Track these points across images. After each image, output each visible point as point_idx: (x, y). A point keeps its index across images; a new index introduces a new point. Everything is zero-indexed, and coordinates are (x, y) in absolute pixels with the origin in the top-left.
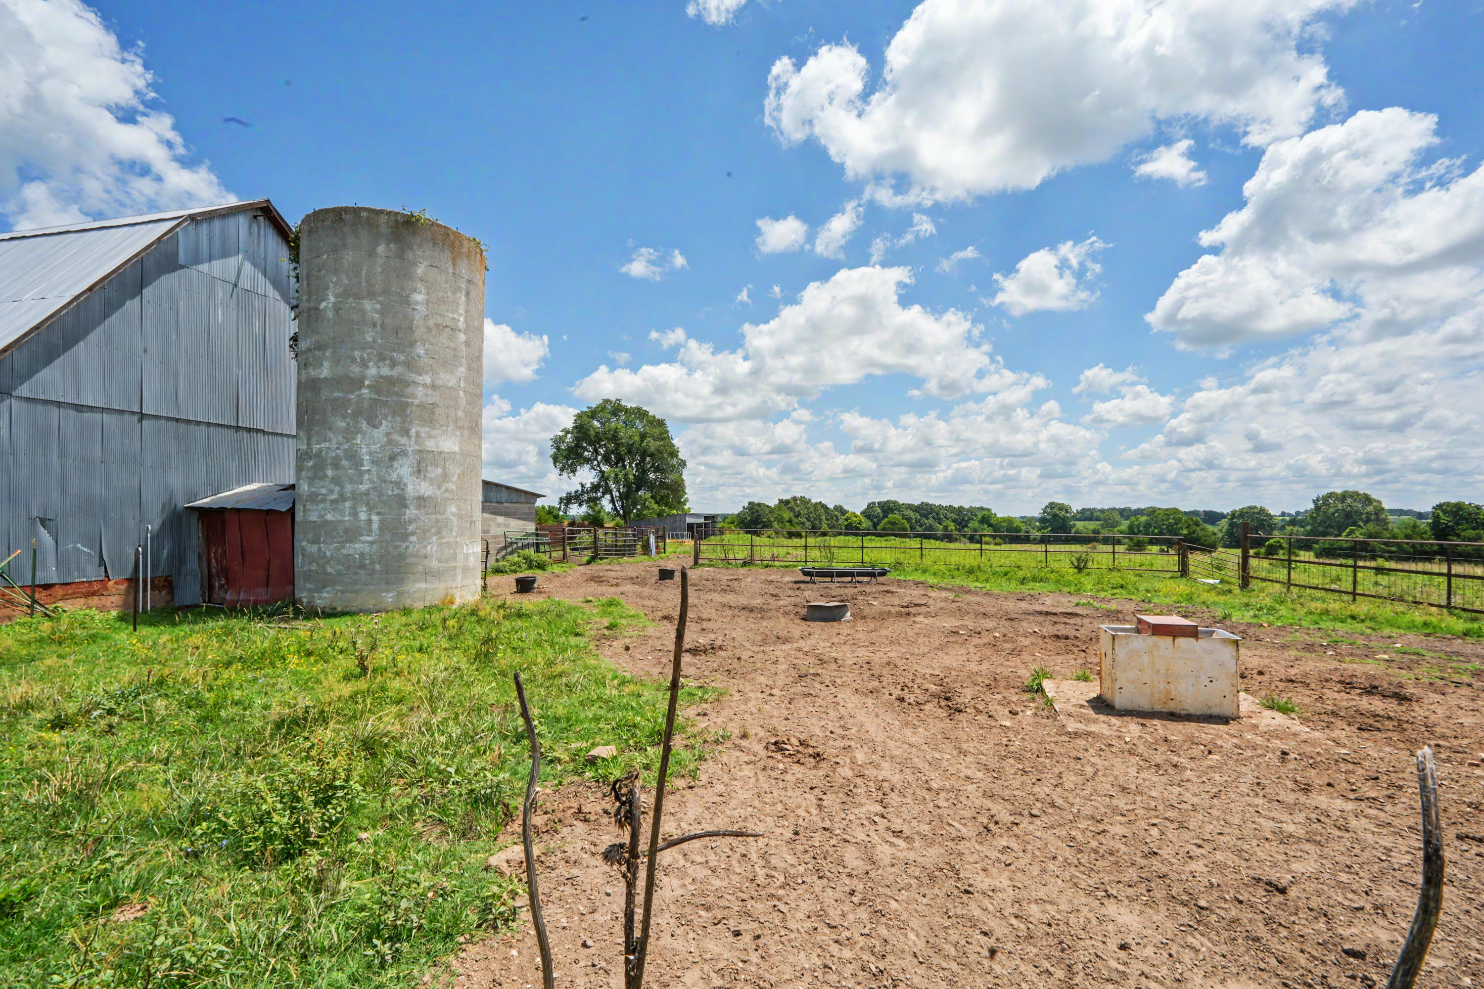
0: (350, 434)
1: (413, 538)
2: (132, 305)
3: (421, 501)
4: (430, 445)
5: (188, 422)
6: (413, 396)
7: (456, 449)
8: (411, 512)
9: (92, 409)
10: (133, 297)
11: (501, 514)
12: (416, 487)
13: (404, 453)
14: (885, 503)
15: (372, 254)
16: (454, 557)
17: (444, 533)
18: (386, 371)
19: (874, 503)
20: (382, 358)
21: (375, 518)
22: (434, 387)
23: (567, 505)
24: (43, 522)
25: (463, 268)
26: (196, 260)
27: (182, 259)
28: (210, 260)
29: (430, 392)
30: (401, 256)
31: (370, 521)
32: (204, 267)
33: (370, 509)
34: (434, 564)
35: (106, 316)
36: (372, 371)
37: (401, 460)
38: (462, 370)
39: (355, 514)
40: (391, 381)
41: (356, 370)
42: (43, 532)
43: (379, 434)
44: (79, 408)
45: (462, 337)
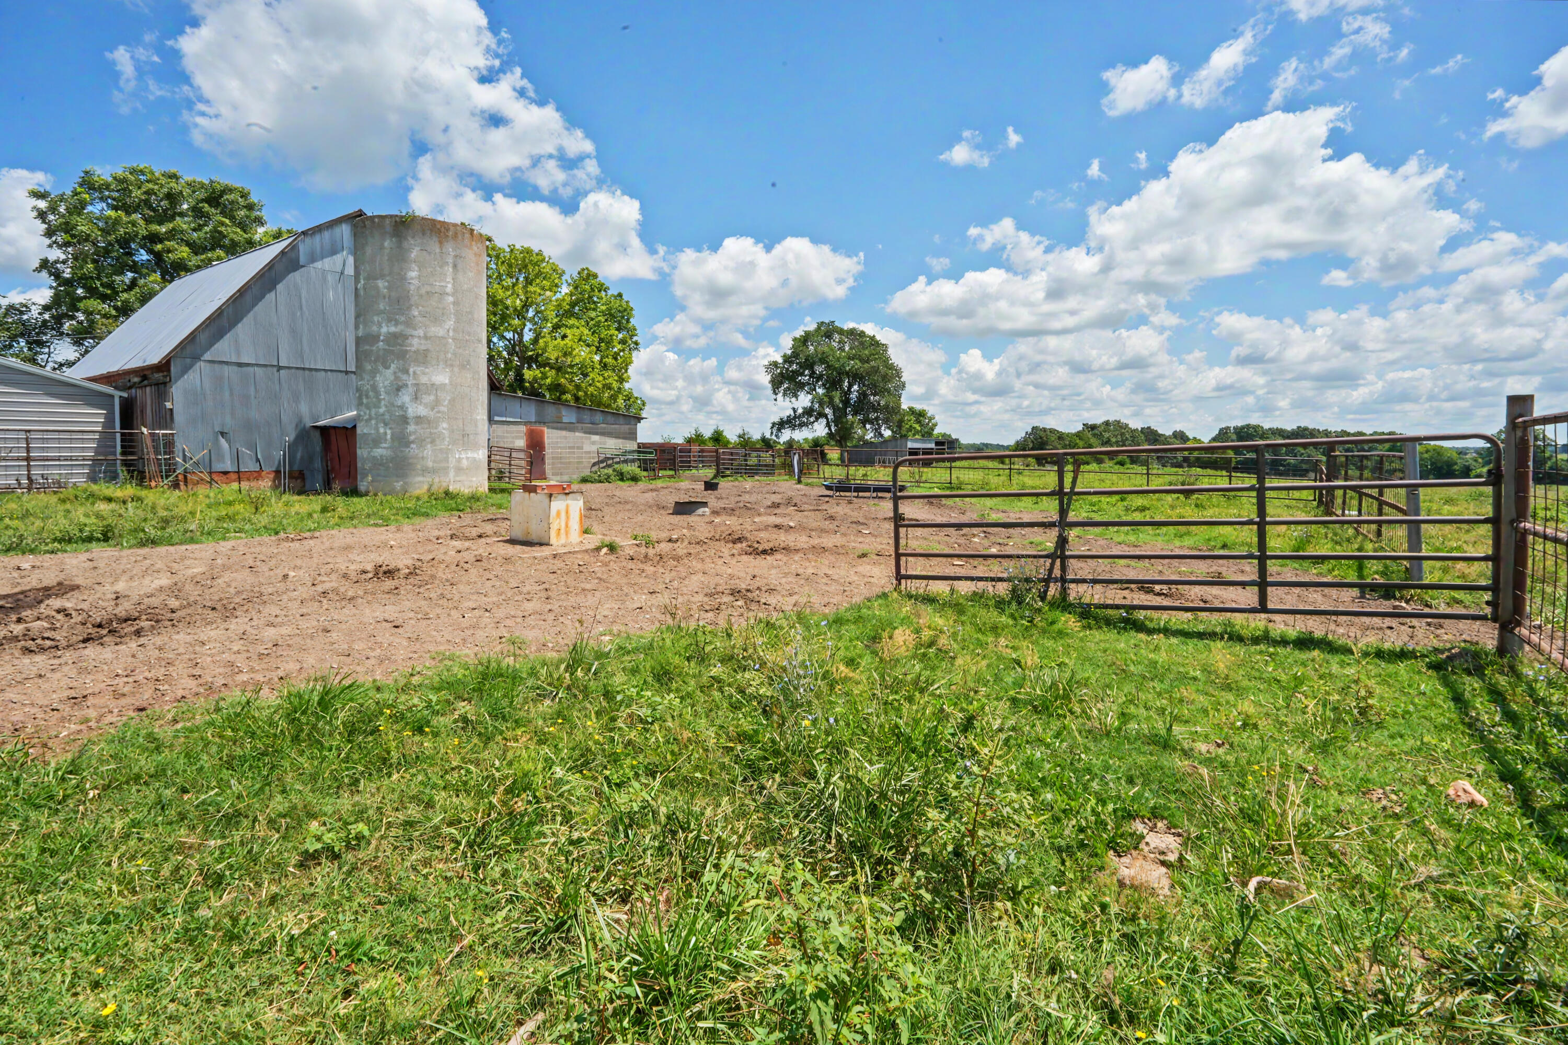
0: (374, 372)
1: (413, 446)
2: (270, 296)
3: (419, 419)
4: (424, 380)
5: (310, 370)
6: (411, 345)
7: (447, 381)
8: (411, 428)
9: (248, 365)
10: (270, 291)
11: (596, 434)
12: (413, 410)
13: (407, 385)
14: (1243, 427)
15: (382, 248)
16: (446, 459)
17: (438, 442)
18: (393, 329)
19: (1228, 428)
20: (389, 320)
21: (389, 432)
22: (426, 338)
23: (779, 430)
24: (223, 434)
25: (449, 248)
26: (313, 259)
27: (302, 260)
28: (322, 258)
29: (423, 342)
30: (399, 246)
31: (386, 433)
32: (319, 265)
33: (386, 424)
34: (430, 464)
35: (254, 305)
36: (384, 330)
37: (404, 391)
38: (450, 323)
39: (377, 429)
40: (395, 336)
41: (375, 328)
42: (223, 441)
43: (389, 373)
44: (240, 365)
45: (451, 299)
